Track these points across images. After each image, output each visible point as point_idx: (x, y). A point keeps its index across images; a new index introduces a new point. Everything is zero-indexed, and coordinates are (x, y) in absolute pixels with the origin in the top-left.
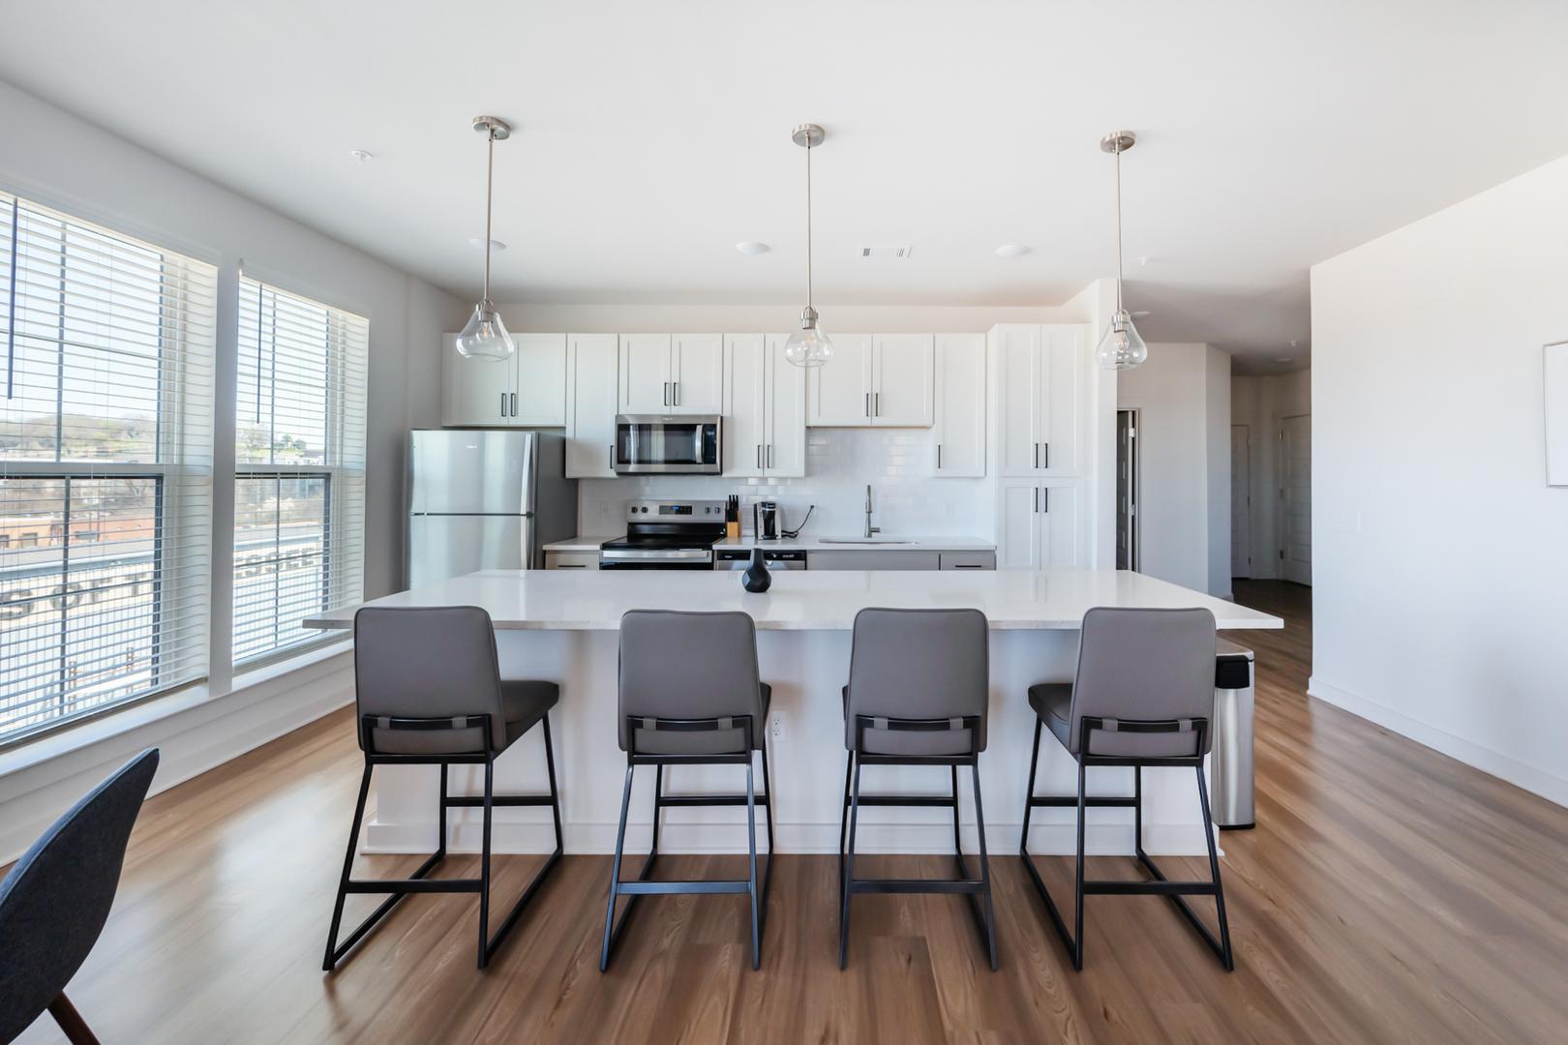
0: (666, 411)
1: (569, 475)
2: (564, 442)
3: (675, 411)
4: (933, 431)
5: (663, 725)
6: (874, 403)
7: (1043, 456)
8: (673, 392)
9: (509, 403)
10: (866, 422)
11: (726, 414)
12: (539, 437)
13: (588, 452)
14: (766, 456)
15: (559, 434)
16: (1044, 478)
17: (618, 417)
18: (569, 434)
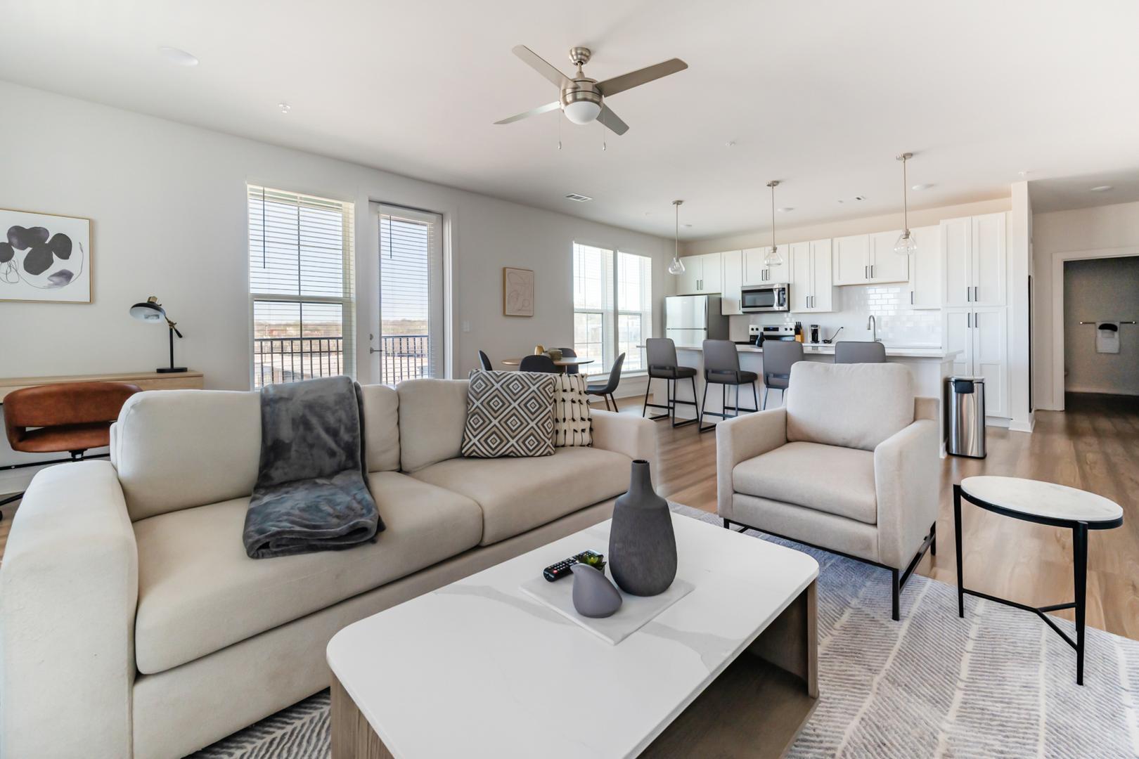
0: (763, 283)
1: (723, 313)
2: (721, 299)
3: (767, 282)
4: (909, 284)
5: (713, 372)
6: (870, 271)
7: (974, 294)
8: (766, 274)
9: (700, 284)
10: (867, 281)
11: (791, 283)
12: (708, 298)
13: (731, 303)
14: (811, 301)
15: (718, 296)
16: (976, 307)
17: (743, 287)
18: (723, 296)
